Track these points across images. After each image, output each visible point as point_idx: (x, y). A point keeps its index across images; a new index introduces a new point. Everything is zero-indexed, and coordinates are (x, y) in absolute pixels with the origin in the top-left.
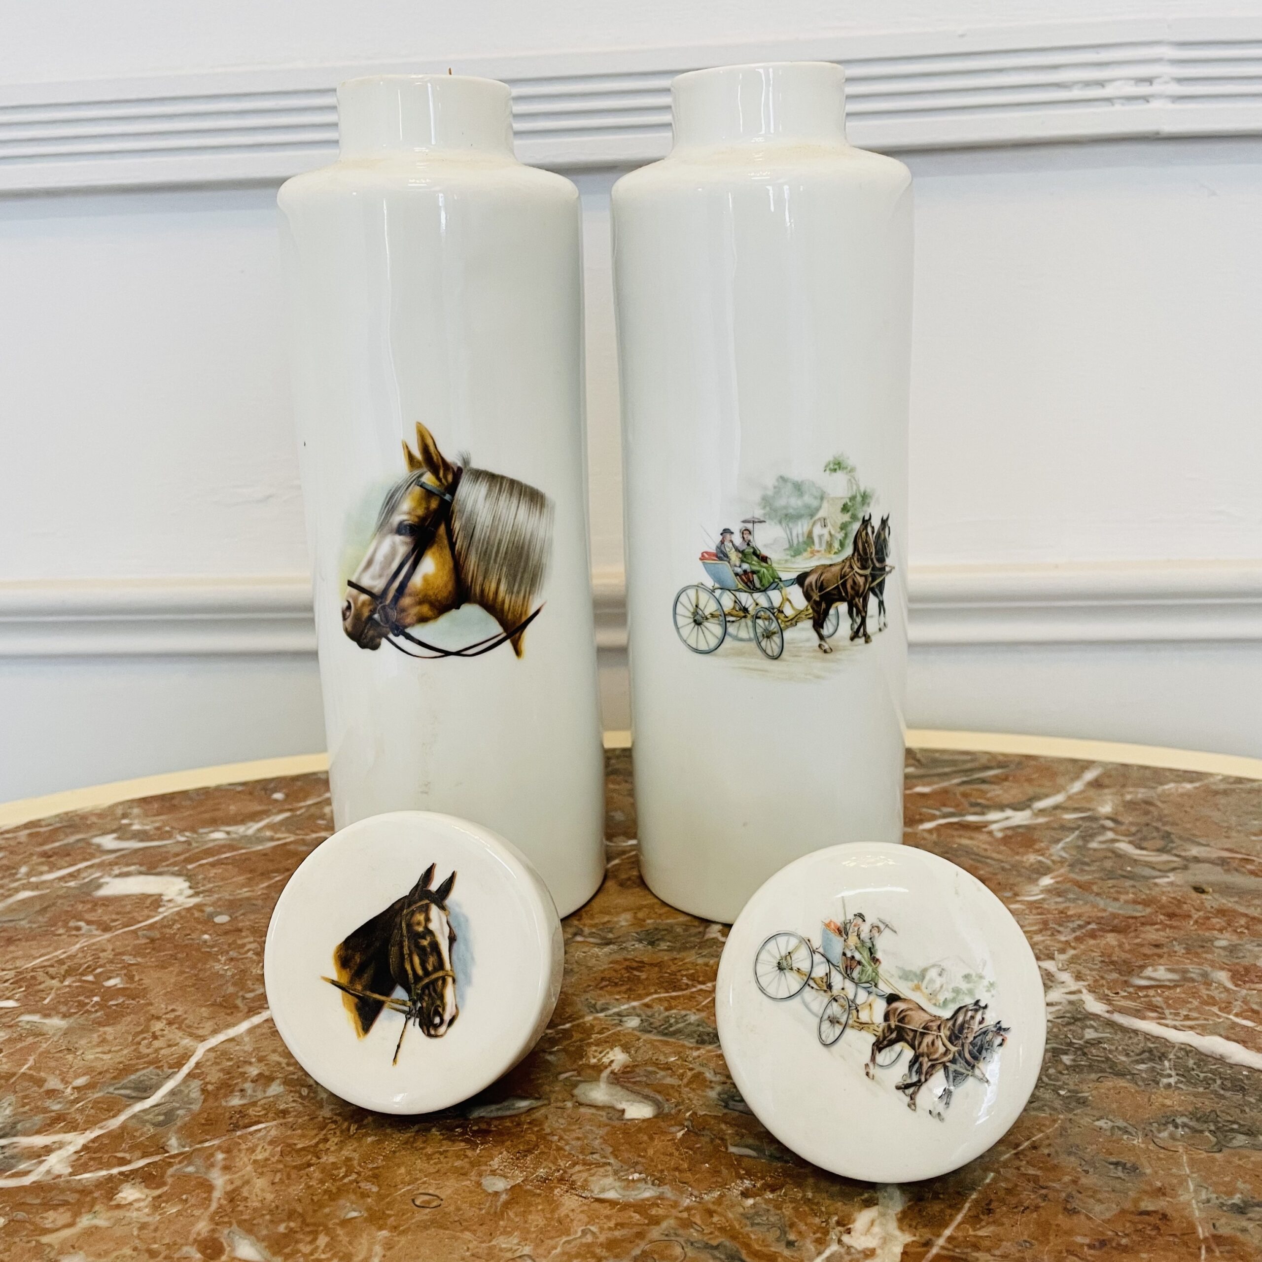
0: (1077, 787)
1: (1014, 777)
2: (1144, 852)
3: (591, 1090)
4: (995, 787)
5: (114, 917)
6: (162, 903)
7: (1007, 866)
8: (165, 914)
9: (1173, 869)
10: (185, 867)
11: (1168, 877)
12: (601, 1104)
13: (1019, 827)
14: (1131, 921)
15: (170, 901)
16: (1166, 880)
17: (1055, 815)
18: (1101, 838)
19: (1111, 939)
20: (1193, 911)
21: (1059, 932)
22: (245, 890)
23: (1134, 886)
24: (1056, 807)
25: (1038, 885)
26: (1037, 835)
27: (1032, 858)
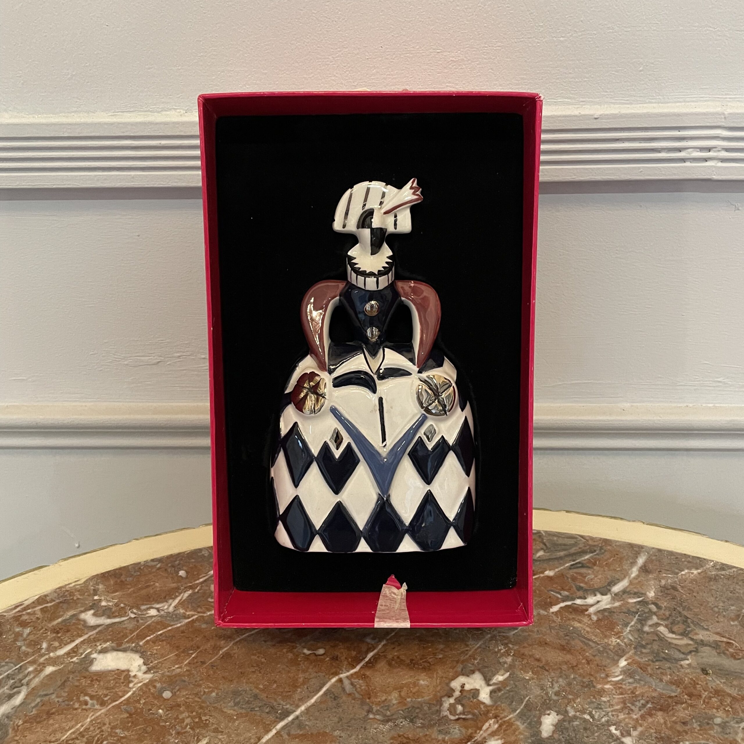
2: (674, 636)
5: (105, 692)
6: (131, 679)
7: (601, 649)
8: (134, 689)
9: (691, 652)
10: (138, 644)
11: (688, 660)
13: (605, 610)
14: (670, 700)
15: (135, 676)
16: (687, 662)
18: (650, 622)
19: (660, 717)
20: (703, 692)
21: (632, 710)
22: (177, 666)
23: (670, 668)
24: (624, 592)
25: (618, 666)
27: (614, 641)
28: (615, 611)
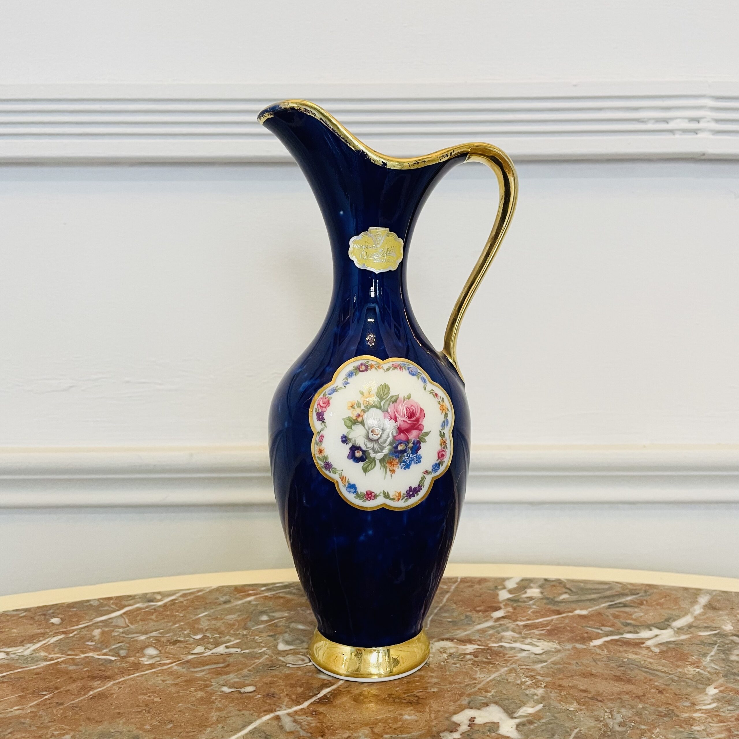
0: (698, 609)
1: (647, 601)
4: (636, 610)
13: (669, 643)
17: (691, 633)
18: (737, 652)
24: (690, 626)
26: (686, 649)
27: (691, 670)
28: (683, 643)
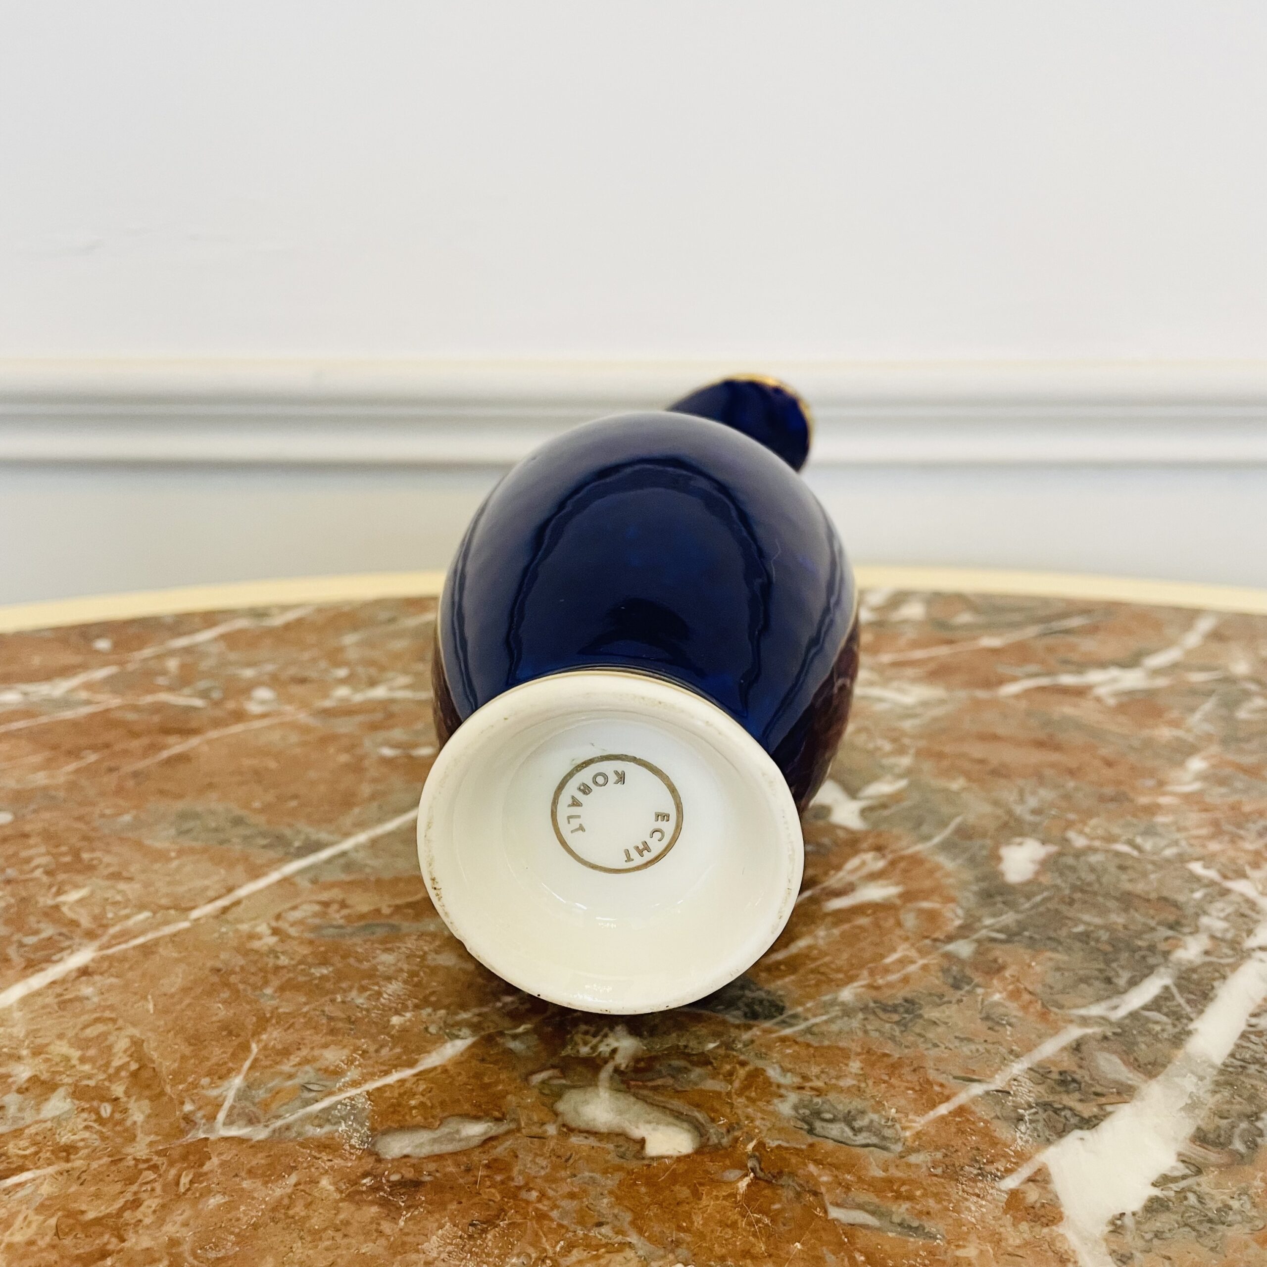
0: (1192, 640)
1: (1106, 627)
3: (586, 1102)
4: (1086, 639)
7: (1138, 745)
12: (604, 1129)
13: (1135, 691)
17: (1176, 676)
18: (1250, 706)
22: (42, 775)
25: (1187, 769)
26: (1162, 701)
27: (1165, 733)
28: (1160, 692)
